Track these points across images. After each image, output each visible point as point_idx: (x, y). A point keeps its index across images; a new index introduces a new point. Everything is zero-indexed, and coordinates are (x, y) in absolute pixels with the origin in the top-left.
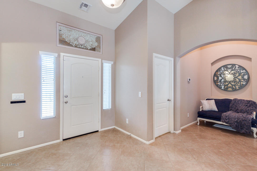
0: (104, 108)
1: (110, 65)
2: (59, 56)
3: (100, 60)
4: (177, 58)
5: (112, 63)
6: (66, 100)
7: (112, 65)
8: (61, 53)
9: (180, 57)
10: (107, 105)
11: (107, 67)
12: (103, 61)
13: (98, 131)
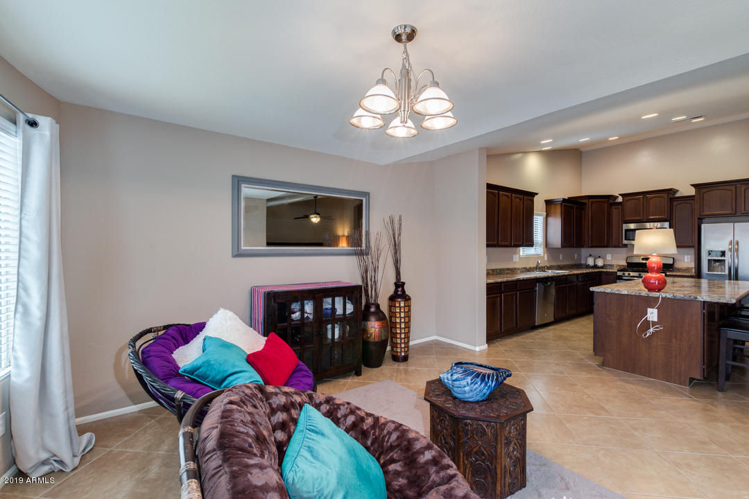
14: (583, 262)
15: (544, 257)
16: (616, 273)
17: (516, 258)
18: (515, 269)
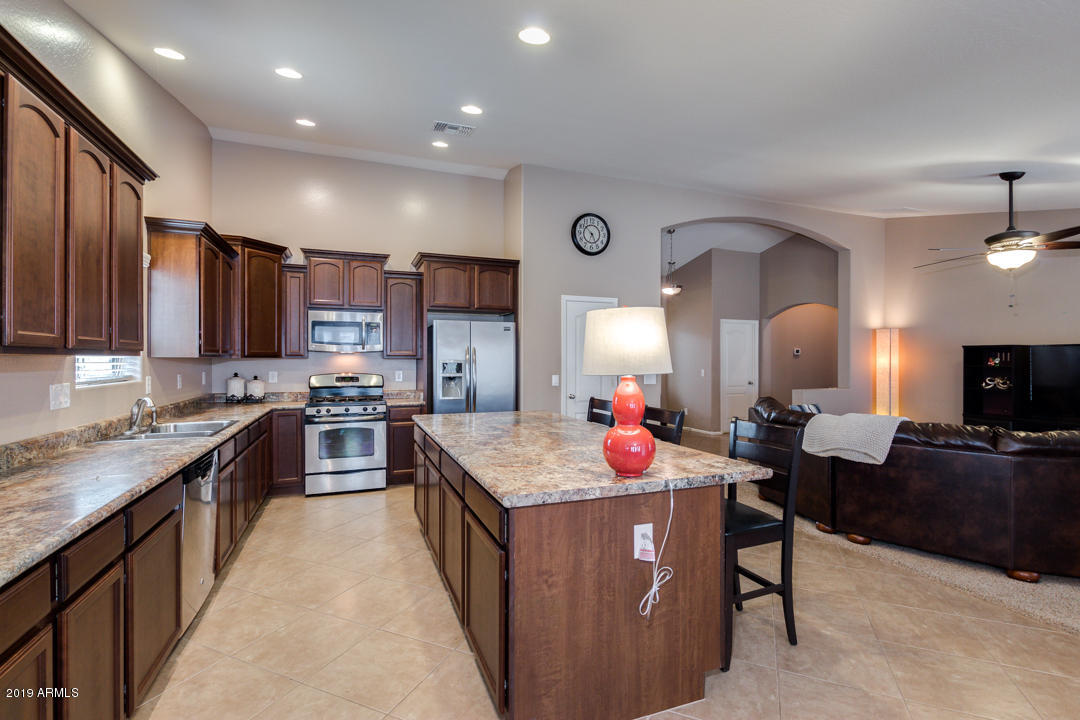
4: (763, 321)
9: (771, 318)
14: (217, 390)
15: (142, 385)
16: (304, 410)
17: (60, 397)
18: (59, 435)
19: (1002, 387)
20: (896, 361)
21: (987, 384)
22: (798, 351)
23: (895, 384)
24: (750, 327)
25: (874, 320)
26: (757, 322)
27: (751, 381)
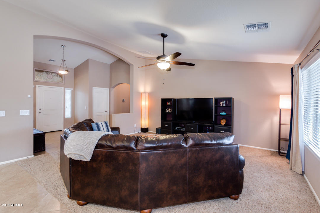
0: (66, 117)
1: (71, 91)
2: (35, 87)
3: (63, 88)
4: (111, 89)
5: (72, 89)
6: (40, 111)
7: (72, 91)
8: (37, 85)
9: (114, 87)
10: (68, 115)
11: (68, 92)
12: (65, 88)
13: (61, 130)
19: (170, 111)
20: (147, 103)
21: (167, 111)
22: (124, 100)
23: (147, 111)
24: (106, 91)
25: (141, 89)
26: (109, 89)
27: (106, 111)
